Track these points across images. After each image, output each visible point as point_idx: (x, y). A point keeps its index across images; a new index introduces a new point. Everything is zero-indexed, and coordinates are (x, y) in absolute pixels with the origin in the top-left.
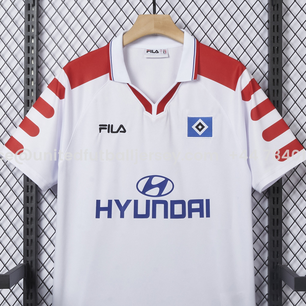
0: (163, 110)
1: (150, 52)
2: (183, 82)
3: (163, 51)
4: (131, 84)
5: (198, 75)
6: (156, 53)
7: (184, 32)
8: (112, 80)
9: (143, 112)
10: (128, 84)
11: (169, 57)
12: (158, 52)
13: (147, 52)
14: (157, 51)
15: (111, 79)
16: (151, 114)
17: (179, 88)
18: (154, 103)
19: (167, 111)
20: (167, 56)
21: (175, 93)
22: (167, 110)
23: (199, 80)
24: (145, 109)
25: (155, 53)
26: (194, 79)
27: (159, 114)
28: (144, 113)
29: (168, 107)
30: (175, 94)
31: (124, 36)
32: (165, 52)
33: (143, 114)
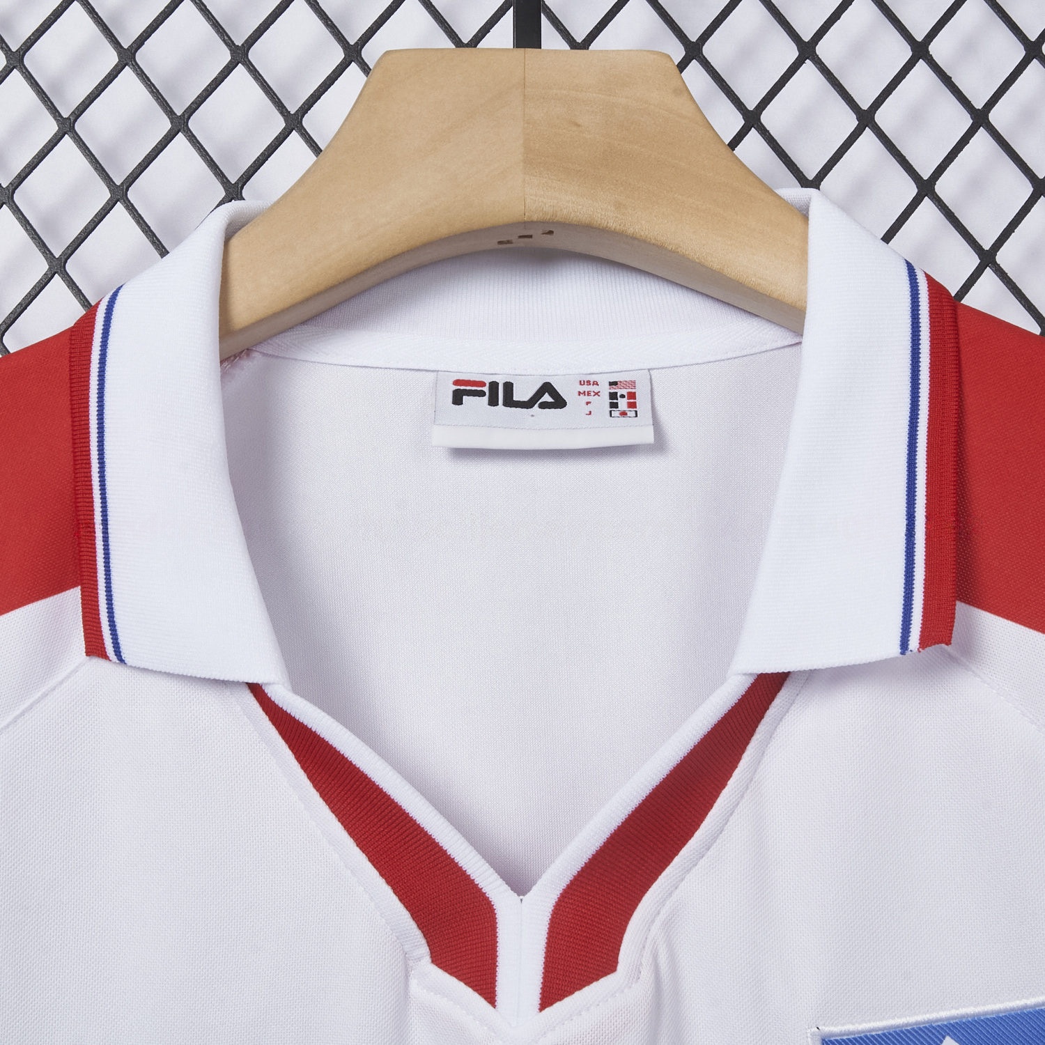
0: (607, 965)
1: (486, 399)
2: (810, 676)
3: (605, 390)
4: (282, 695)
5: (961, 607)
6: (544, 406)
7: (803, 214)
8: (104, 656)
9: (407, 977)
10: (256, 690)
11: (659, 445)
12: (559, 403)
13: (457, 398)
14: (547, 388)
15: (95, 647)
16: (490, 997)
17: (771, 735)
18: (520, 886)
19: (647, 974)
20: (648, 436)
21: (732, 783)
22: (647, 960)
23: (969, 653)
24: (423, 950)
25: (528, 405)
26: (925, 642)
27: (568, 1001)
28: (414, 984)
29: (655, 928)
30: (725, 793)
31: (234, 242)
32: (623, 404)
33: (404, 994)
